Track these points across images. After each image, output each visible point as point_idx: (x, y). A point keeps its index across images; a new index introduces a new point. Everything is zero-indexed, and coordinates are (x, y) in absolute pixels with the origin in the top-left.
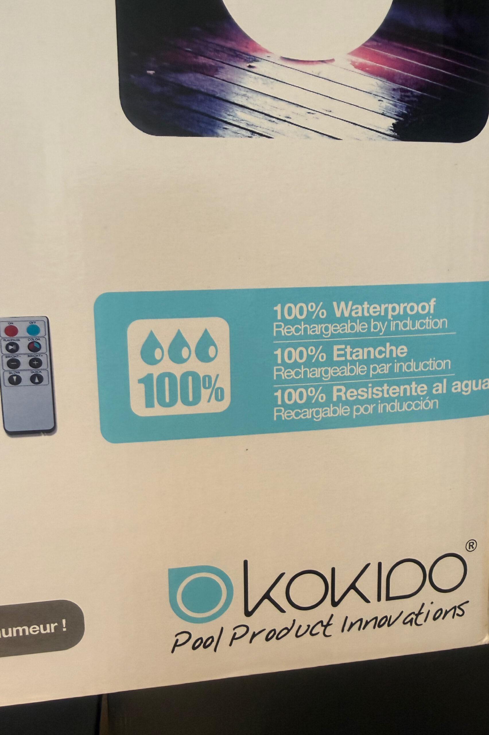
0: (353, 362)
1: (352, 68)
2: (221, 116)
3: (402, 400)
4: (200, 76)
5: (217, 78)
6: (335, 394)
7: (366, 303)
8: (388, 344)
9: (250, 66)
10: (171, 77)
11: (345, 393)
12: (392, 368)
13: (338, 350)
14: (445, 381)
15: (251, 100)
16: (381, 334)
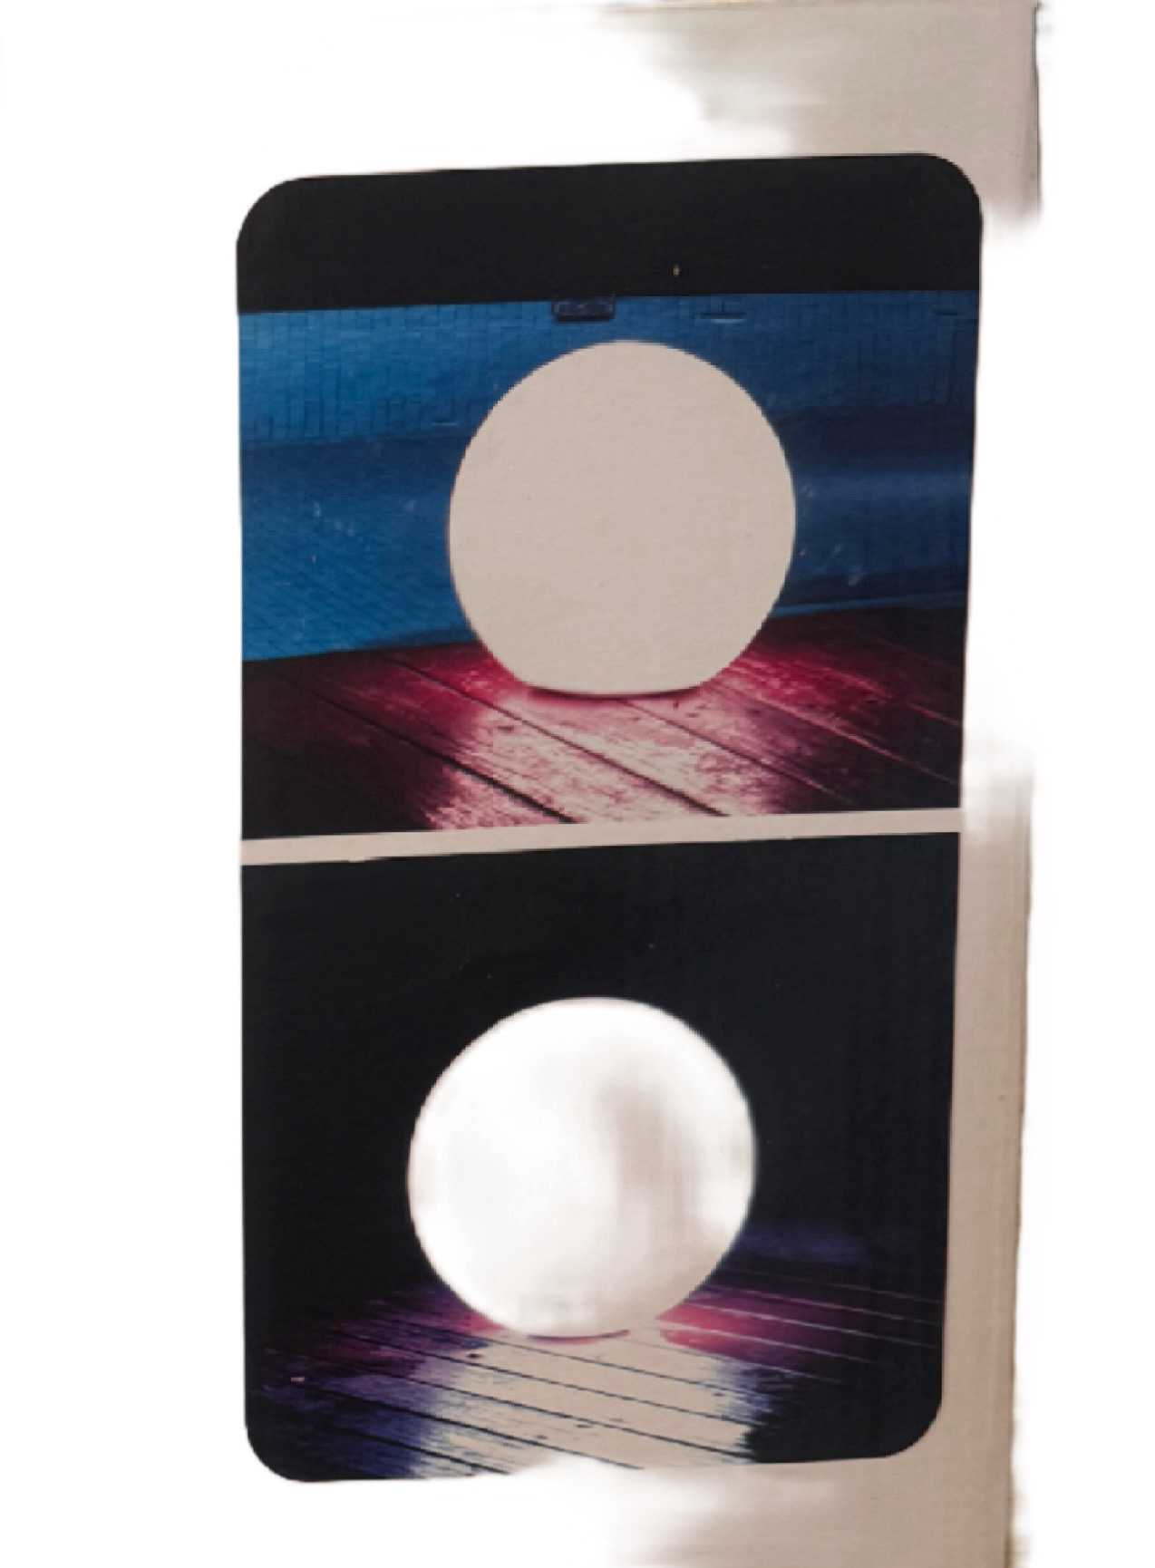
1: (663, 1342)
2: (419, 1442)
4: (383, 1380)
5: (413, 1380)
9: (473, 1356)
10: (333, 1384)
15: (473, 1413)
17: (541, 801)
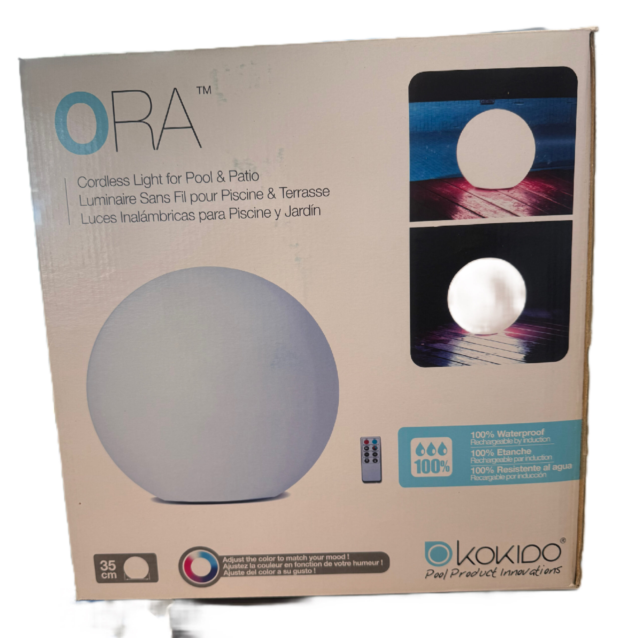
0: (506, 456)
1: (505, 336)
2: (450, 358)
3: (529, 473)
4: (442, 344)
5: (449, 344)
6: (498, 470)
7: (512, 431)
8: (522, 449)
9: (462, 339)
10: (430, 345)
11: (503, 470)
12: (524, 459)
13: (500, 451)
14: (549, 465)
15: (462, 352)
16: (519, 444)
17: (478, 213)
